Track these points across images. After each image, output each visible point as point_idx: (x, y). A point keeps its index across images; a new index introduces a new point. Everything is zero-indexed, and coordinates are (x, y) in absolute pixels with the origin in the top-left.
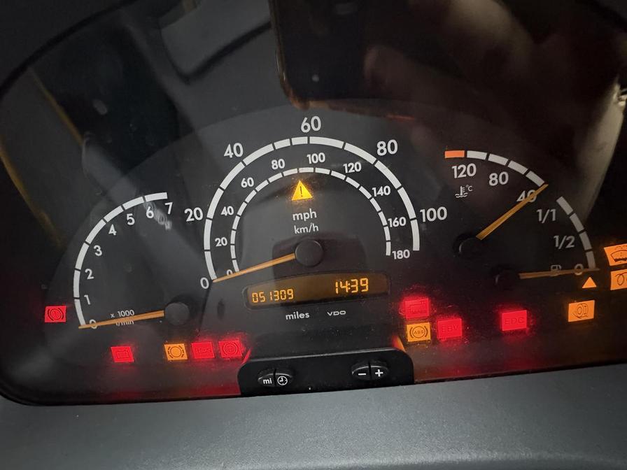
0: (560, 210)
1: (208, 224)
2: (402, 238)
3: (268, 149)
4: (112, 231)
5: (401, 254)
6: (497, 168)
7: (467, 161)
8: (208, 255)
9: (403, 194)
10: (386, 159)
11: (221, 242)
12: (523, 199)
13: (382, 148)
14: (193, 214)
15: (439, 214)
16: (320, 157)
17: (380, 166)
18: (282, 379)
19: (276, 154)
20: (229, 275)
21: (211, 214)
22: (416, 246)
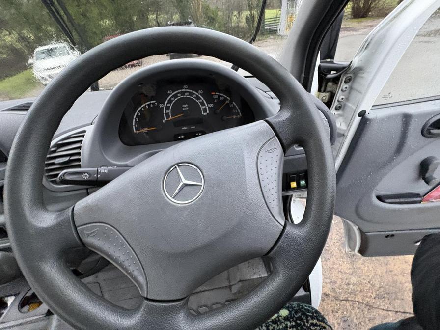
0: (234, 105)
1: (165, 108)
2: (205, 110)
3: (177, 92)
4: (143, 109)
5: (205, 114)
6: (222, 96)
7: (216, 95)
8: (165, 115)
9: (204, 101)
10: (201, 94)
11: (167, 112)
12: (227, 102)
13: (200, 92)
14: (161, 106)
15: (211, 105)
16: (188, 94)
17: (199, 95)
18: (182, 137)
19: (179, 93)
20: (169, 119)
21: (165, 105)
22: (208, 112)
